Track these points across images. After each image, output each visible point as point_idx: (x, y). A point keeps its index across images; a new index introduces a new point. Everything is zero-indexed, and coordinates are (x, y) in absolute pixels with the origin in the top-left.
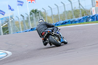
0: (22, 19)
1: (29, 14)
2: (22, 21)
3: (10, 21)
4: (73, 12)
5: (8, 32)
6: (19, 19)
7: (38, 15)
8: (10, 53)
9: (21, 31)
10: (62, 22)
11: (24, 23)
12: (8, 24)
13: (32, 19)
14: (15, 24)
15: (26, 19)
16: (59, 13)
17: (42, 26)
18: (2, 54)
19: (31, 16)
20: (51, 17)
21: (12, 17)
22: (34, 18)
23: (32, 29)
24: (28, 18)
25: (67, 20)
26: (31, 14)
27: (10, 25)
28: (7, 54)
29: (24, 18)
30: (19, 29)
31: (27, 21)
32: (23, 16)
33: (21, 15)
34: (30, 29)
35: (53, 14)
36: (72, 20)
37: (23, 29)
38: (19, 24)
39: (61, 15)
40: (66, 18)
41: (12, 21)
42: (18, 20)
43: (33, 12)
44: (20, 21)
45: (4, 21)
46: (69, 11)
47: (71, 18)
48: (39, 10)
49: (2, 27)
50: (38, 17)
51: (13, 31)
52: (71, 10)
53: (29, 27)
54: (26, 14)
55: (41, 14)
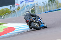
0: (43, 5)
1: (48, 2)
2: (44, 6)
3: (36, 6)
5: (34, 13)
9: (43, 12)
11: (44, 8)
13: (49, 5)
14: (39, 8)
15: (45, 5)
17: (28, 16)
19: (49, 3)
21: (37, 4)
22: (51, 4)
23: (49, 11)
24: (47, 4)
27: (36, 8)
29: (44, 4)
30: (42, 11)
31: (46, 6)
32: (44, 3)
34: (48, 11)
37: (44, 11)
38: (41, 8)
41: (37, 6)
42: (41, 6)
44: (42, 6)
45: (32, 6)
49: (31, 10)
50: (53, 4)
53: (47, 10)
54: (46, 2)
55: (55, 2)
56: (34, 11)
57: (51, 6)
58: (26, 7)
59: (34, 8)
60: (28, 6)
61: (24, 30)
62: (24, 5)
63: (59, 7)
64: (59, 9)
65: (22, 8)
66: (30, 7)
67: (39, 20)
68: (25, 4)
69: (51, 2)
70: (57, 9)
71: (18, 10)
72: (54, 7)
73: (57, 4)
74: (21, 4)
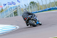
0: (25, 7)
1: (29, 4)
3: (18, 8)
4: (55, 3)
5: (17, 15)
6: (23, 7)
7: (35, 5)
8: (18, 27)
10: (48, 9)
12: (17, 10)
13: (31, 7)
14: (21, 10)
15: (27, 7)
16: (46, 3)
17: (25, 14)
18: (13, 28)
19: (31, 5)
20: (42, 6)
21: (19, 6)
22: (32, 6)
24: (28, 7)
25: (51, 8)
26: (30, 4)
28: (17, 28)
29: (26, 7)
31: (28, 8)
33: (25, 5)
35: (43, 4)
36: (54, 8)
39: (48, 4)
40: (51, 7)
43: (32, 3)
45: (14, 8)
46: (53, 2)
47: (54, 6)
48: (35, 2)
49: (13, 12)
51: (20, 14)
52: (54, 2)
54: (27, 4)
55: (36, 4)
56: (17, 12)
57: (32, 8)
58: (9, 9)
59: (16, 10)
60: (11, 8)
61: (7, 31)
62: (7, 8)
63: (40, 9)
64: (40, 11)
65: (6, 10)
66: (13, 9)
67: (35, 18)
68: (8, 6)
69: (32, 4)
70: (38, 11)
71: (2, 11)
72: (35, 9)
73: (38, 6)
74: (4, 6)
